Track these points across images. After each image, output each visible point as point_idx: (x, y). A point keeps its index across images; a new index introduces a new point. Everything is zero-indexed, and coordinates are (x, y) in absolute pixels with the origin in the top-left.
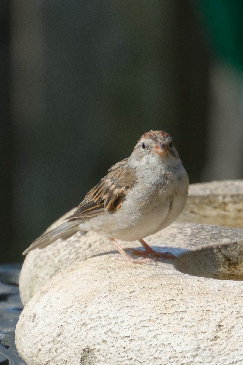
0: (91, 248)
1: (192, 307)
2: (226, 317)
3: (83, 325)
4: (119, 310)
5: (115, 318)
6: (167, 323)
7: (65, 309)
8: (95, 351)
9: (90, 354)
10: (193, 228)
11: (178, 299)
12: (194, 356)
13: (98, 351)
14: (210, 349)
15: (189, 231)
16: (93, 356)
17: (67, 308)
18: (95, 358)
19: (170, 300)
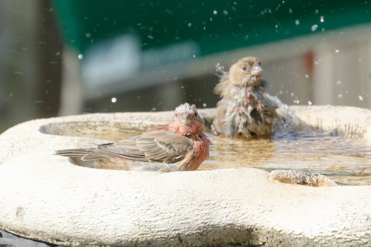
0: (21, 151)
1: (80, 184)
2: (100, 190)
3: (17, 194)
5: (36, 190)
8: (25, 208)
9: (21, 211)
10: (79, 139)
11: (72, 179)
12: (81, 212)
13: (26, 208)
14: (90, 208)
15: (77, 142)
16: (23, 211)
18: (24, 212)
19: (67, 180)
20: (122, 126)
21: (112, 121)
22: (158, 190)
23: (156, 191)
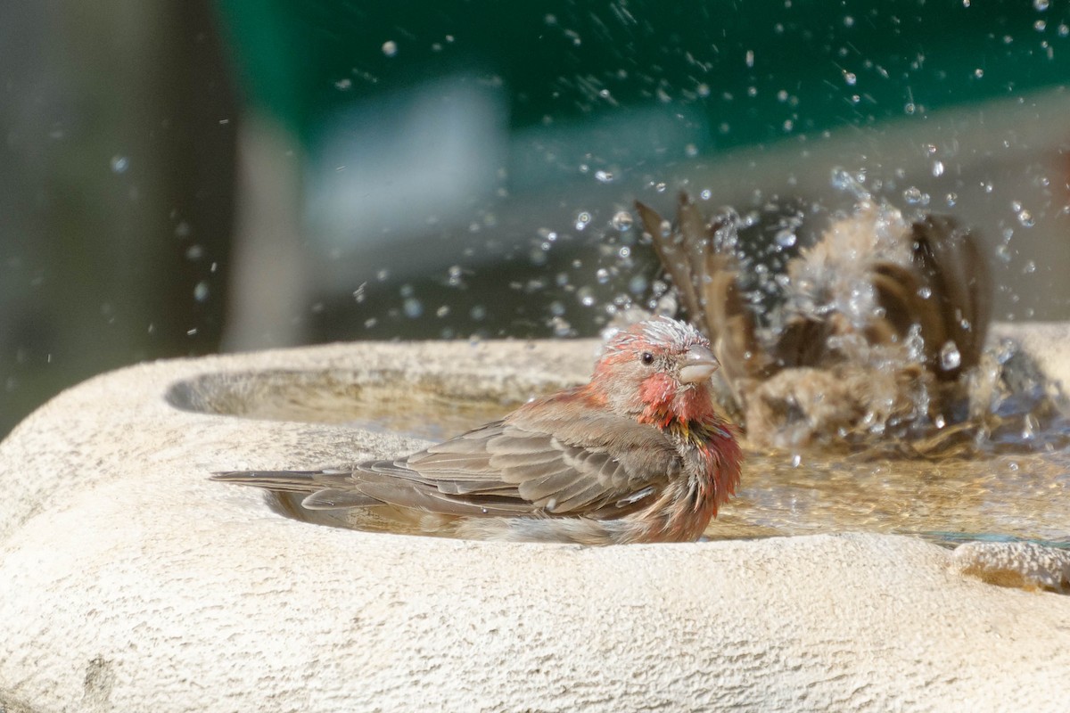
0: (102, 467)
1: (303, 582)
2: (371, 603)
3: (90, 614)
4: (162, 586)
5: (153, 600)
6: (255, 613)
7: (55, 583)
8: (114, 664)
9: (103, 671)
10: (301, 431)
11: (277, 565)
12: (307, 678)
13: (121, 664)
14: (338, 665)
15: (294, 438)
16: (109, 673)
17: (59, 581)
18: (114, 677)
19: (261, 569)
20: (448, 386)
21: (415, 369)
22: (569, 605)
23: (562, 609)
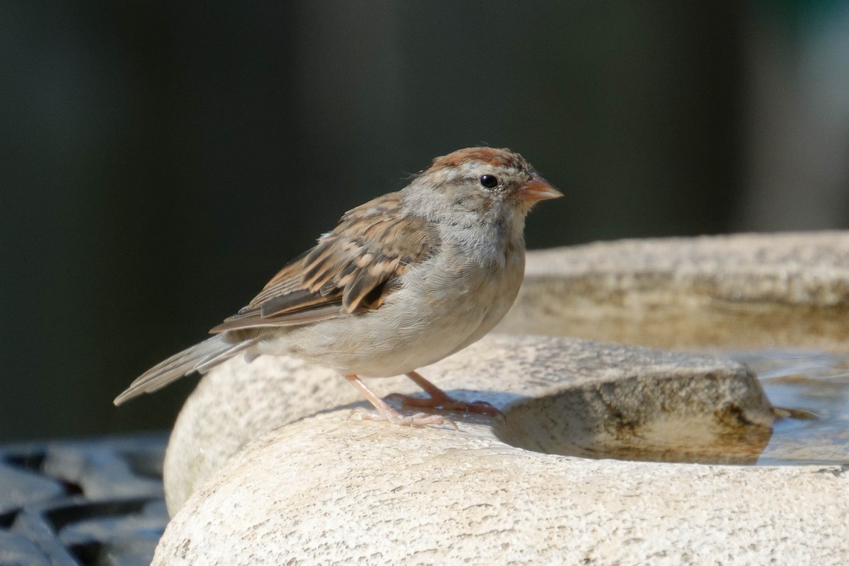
0: (318, 394)
1: (527, 519)
2: (603, 541)
3: (289, 564)
4: (369, 529)
5: (359, 546)
6: (473, 556)
7: (252, 530)
10: (541, 346)
11: (497, 502)
15: (531, 354)
17: (255, 527)
19: (480, 506)
20: (725, 288)
21: (687, 269)
22: (827, 536)
23: (821, 541)
